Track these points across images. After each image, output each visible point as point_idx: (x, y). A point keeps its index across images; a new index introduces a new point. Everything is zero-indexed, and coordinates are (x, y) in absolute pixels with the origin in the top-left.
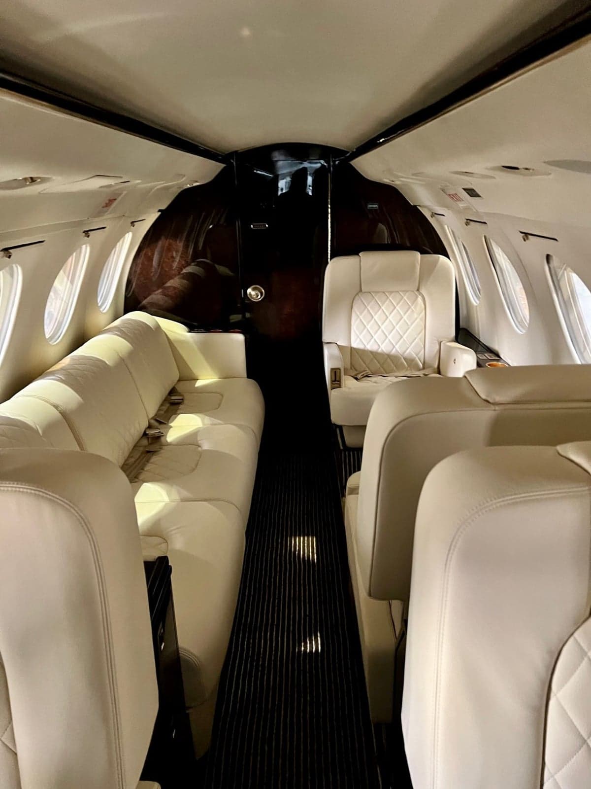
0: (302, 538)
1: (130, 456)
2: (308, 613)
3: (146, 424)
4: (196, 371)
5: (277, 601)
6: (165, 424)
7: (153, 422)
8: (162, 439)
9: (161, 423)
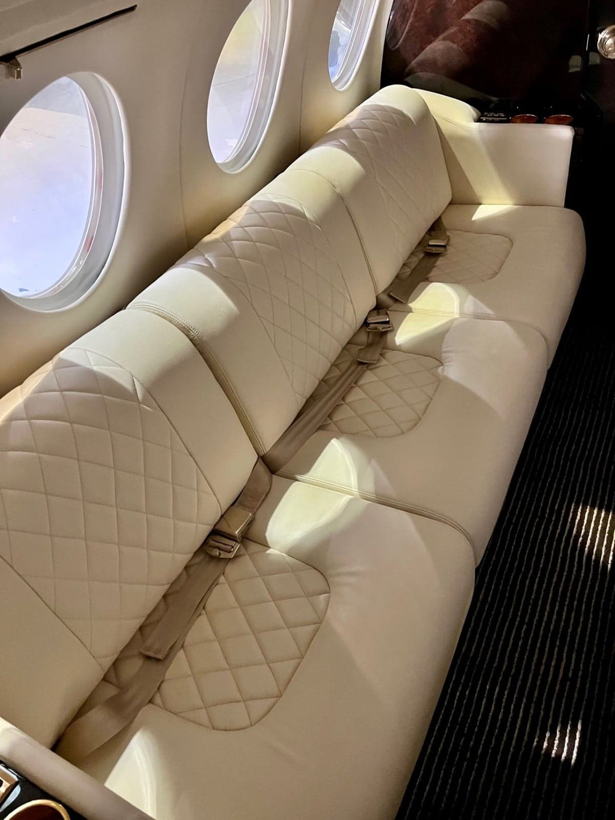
0: (595, 512)
1: (335, 365)
2: (570, 675)
3: (372, 303)
4: (479, 190)
5: (525, 627)
6: (401, 302)
7: (384, 298)
8: (389, 336)
9: (396, 301)
